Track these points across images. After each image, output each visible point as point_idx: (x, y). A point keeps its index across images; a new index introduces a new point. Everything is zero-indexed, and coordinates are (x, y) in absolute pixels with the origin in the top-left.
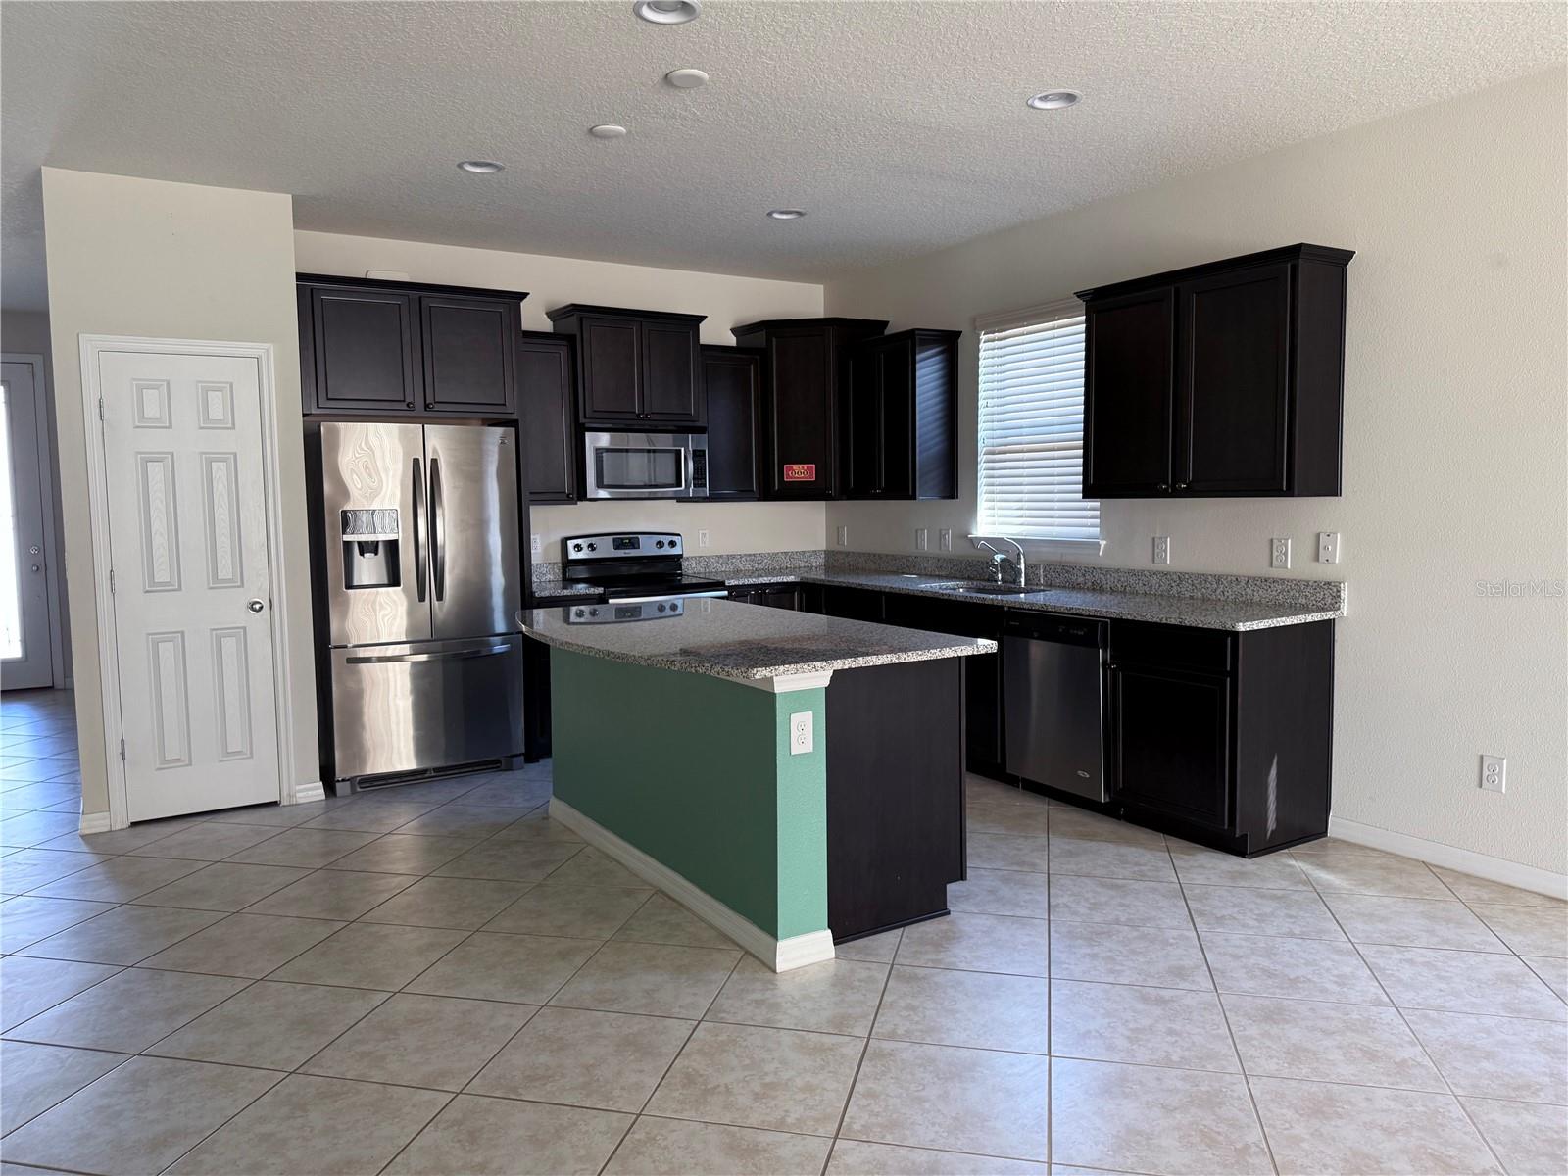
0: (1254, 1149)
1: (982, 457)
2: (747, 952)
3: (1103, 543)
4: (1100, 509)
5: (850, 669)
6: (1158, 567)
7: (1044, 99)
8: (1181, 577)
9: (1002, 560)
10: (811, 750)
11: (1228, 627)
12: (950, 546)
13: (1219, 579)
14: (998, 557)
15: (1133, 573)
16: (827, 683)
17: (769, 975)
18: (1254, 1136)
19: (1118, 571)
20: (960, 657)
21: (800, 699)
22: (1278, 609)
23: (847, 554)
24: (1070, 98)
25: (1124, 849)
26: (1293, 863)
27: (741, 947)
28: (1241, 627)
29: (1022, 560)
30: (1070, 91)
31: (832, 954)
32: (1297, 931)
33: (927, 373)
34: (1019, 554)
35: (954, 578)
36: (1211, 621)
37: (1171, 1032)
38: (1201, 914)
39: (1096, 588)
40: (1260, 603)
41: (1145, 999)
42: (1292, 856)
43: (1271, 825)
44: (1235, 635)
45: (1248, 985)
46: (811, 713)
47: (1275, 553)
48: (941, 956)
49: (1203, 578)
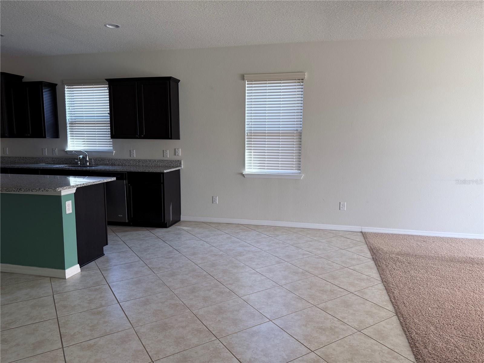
1: (68, 125)
2: (50, 277)
3: (114, 152)
4: (113, 142)
5: (82, 187)
6: (131, 158)
7: (109, 25)
8: (139, 161)
9: (83, 157)
10: (71, 212)
11: (162, 171)
12: (57, 153)
13: (150, 161)
14: (81, 156)
15: (125, 160)
17: (64, 280)
19: (120, 160)
20: (104, 183)
21: (68, 197)
25: (138, 232)
26: (177, 227)
27: (47, 277)
28: (165, 171)
29: (88, 157)
31: (80, 271)
32: (188, 239)
34: (86, 155)
35: (66, 164)
37: (177, 262)
38: (166, 240)
39: (113, 165)
40: (162, 166)
41: (167, 258)
42: (176, 226)
43: (171, 219)
44: (163, 173)
45: (185, 250)
46: (71, 201)
47: (164, 154)
48: (111, 263)
49: (146, 161)
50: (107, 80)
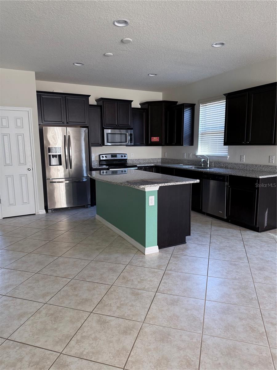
0: (254, 299)
1: (200, 135)
2: (139, 250)
3: (228, 157)
4: (228, 148)
5: (163, 186)
6: (241, 162)
7: (216, 44)
8: (247, 165)
9: (203, 161)
10: (154, 205)
11: (257, 177)
12: (191, 157)
13: (256, 165)
14: (202, 160)
15: (235, 164)
16: (158, 189)
17: (143, 255)
18: (254, 296)
19: (232, 163)
20: (190, 184)
21: (152, 193)
22: (270, 173)
23: (166, 159)
24: (223, 44)
25: (229, 230)
26: (271, 234)
27: (137, 249)
28: (260, 177)
29: (208, 161)
30: (222, 42)
31: (158, 251)
33: (187, 114)
34: (208, 159)
35: (192, 165)
36: (254, 176)
37: (237, 272)
38: (247, 245)
39: (226, 168)
40: (266, 172)
41: (231, 264)
42: (270, 232)
43: (266, 225)
44: (259, 179)
45: (256, 262)
46: (154, 196)
47: (270, 159)
48: (184, 252)
49: (253, 165)
50: (224, 95)
